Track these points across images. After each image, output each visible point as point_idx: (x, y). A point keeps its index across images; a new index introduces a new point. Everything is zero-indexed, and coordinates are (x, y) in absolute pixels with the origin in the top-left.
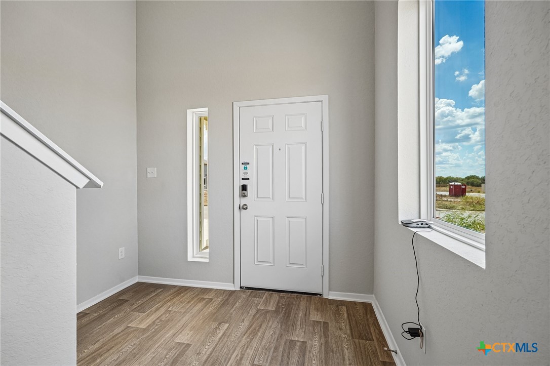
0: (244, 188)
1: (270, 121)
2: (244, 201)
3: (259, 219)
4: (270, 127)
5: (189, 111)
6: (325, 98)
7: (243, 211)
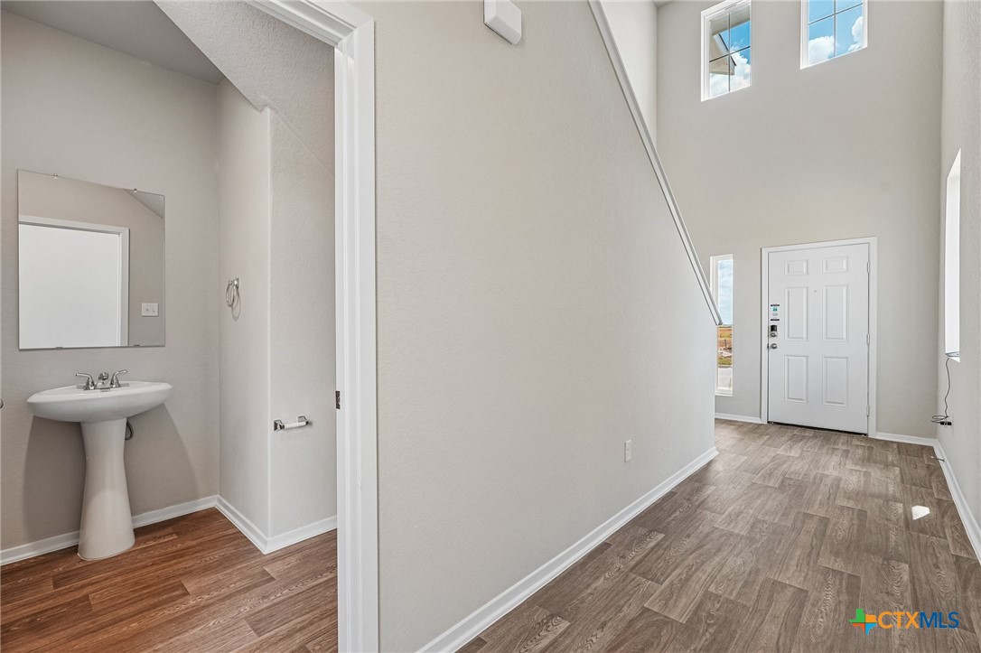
0: (773, 328)
1: (805, 264)
2: (772, 340)
3: (790, 358)
4: (805, 270)
5: (711, 258)
6: (873, 241)
7: (771, 350)
